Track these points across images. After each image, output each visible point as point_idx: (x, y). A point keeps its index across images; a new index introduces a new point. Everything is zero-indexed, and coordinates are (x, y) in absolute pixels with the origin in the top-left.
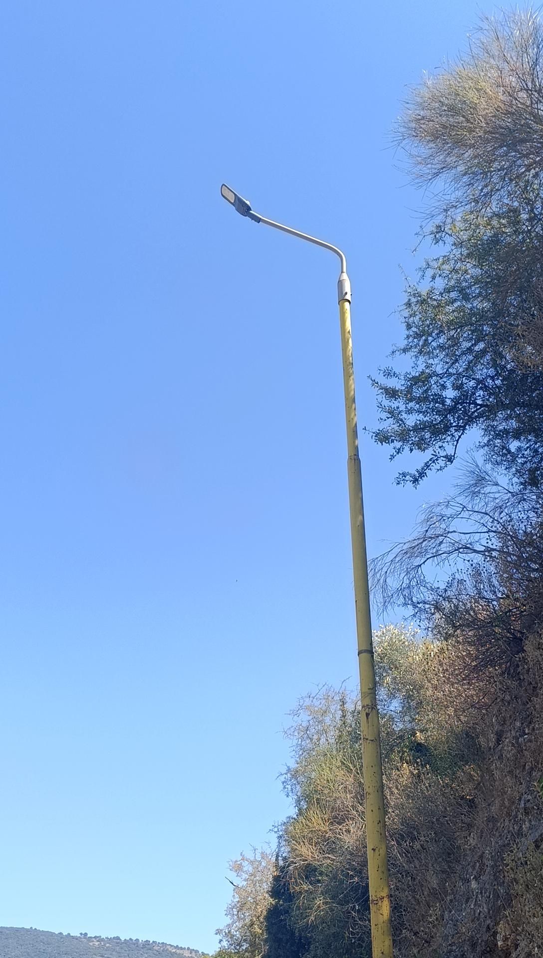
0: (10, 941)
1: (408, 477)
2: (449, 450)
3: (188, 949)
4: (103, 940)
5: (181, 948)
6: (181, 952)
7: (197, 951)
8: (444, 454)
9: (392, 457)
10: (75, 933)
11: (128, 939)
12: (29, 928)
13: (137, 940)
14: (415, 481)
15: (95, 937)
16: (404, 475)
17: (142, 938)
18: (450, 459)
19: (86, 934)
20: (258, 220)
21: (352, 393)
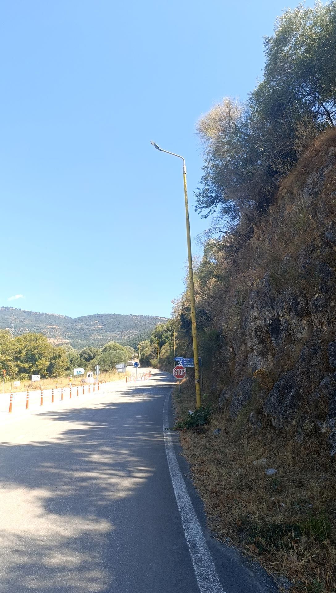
0: (108, 318)
1: (204, 217)
2: (215, 208)
3: (165, 318)
4: (137, 316)
5: (162, 318)
6: (162, 319)
7: (167, 318)
8: (213, 209)
9: (199, 214)
10: (128, 314)
11: (145, 315)
12: (114, 314)
13: (148, 316)
14: (206, 217)
15: (135, 315)
16: (203, 216)
17: (150, 315)
18: (215, 211)
19: (132, 315)
20: (161, 150)
21: (187, 201)
